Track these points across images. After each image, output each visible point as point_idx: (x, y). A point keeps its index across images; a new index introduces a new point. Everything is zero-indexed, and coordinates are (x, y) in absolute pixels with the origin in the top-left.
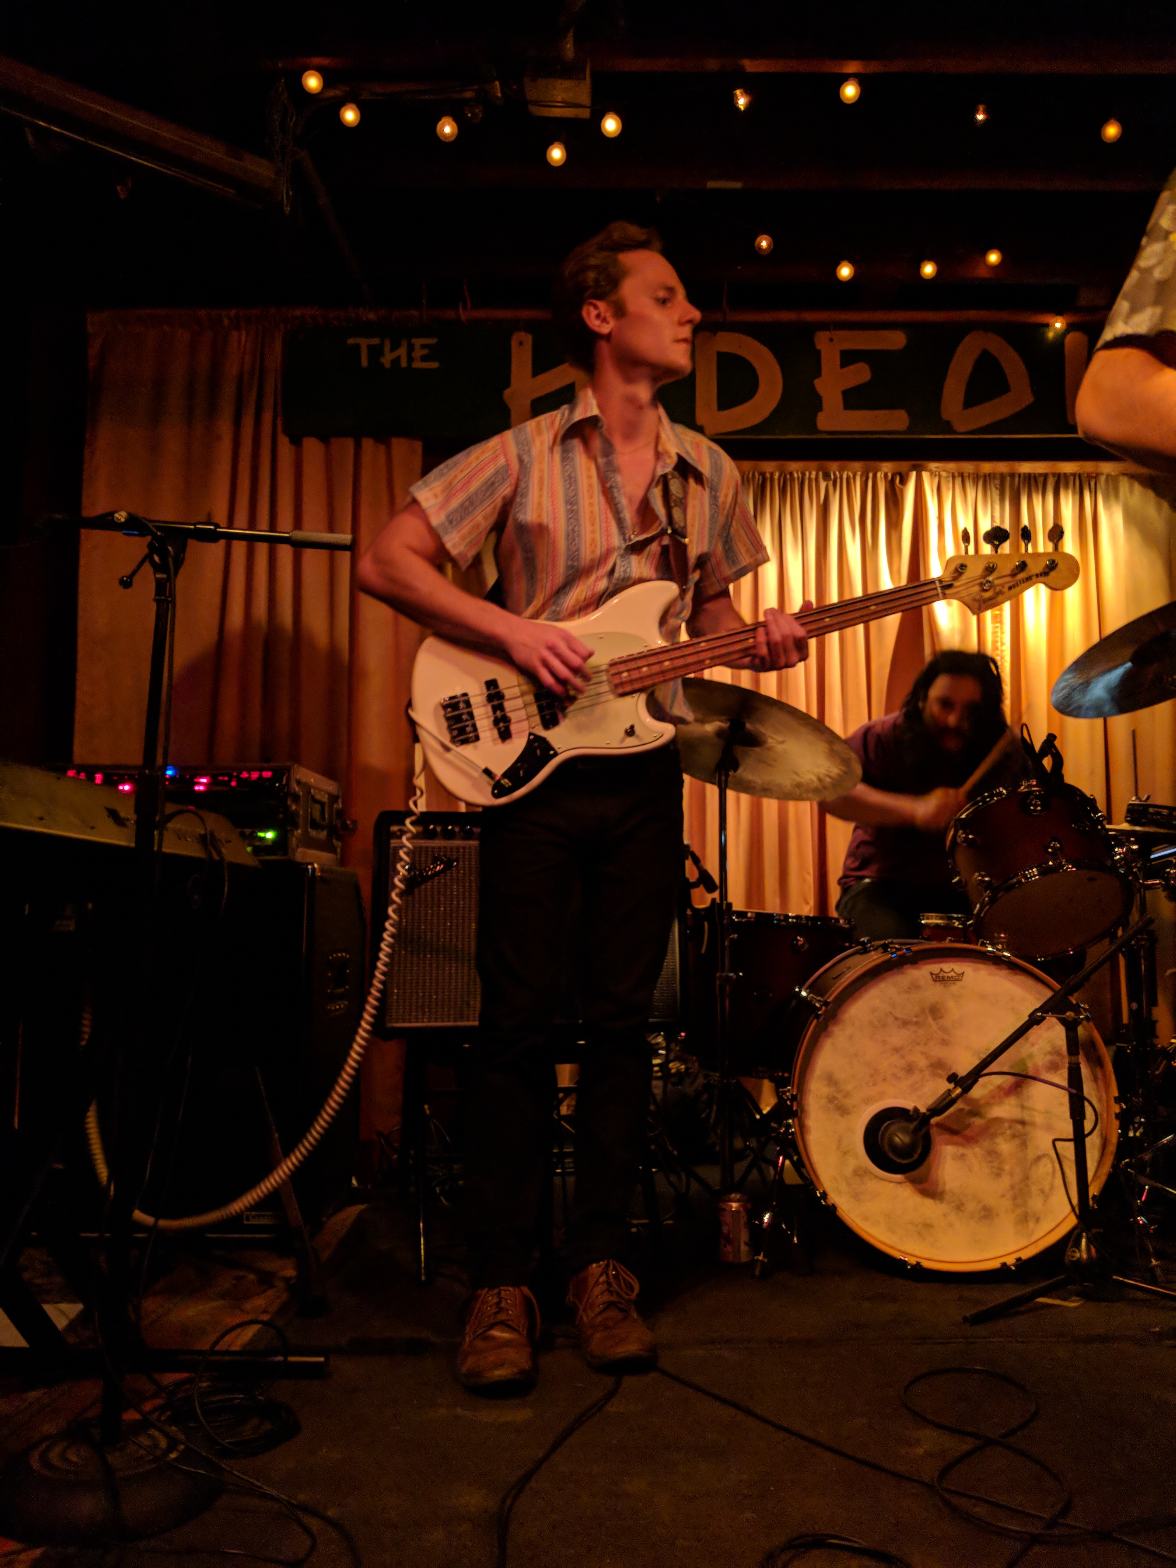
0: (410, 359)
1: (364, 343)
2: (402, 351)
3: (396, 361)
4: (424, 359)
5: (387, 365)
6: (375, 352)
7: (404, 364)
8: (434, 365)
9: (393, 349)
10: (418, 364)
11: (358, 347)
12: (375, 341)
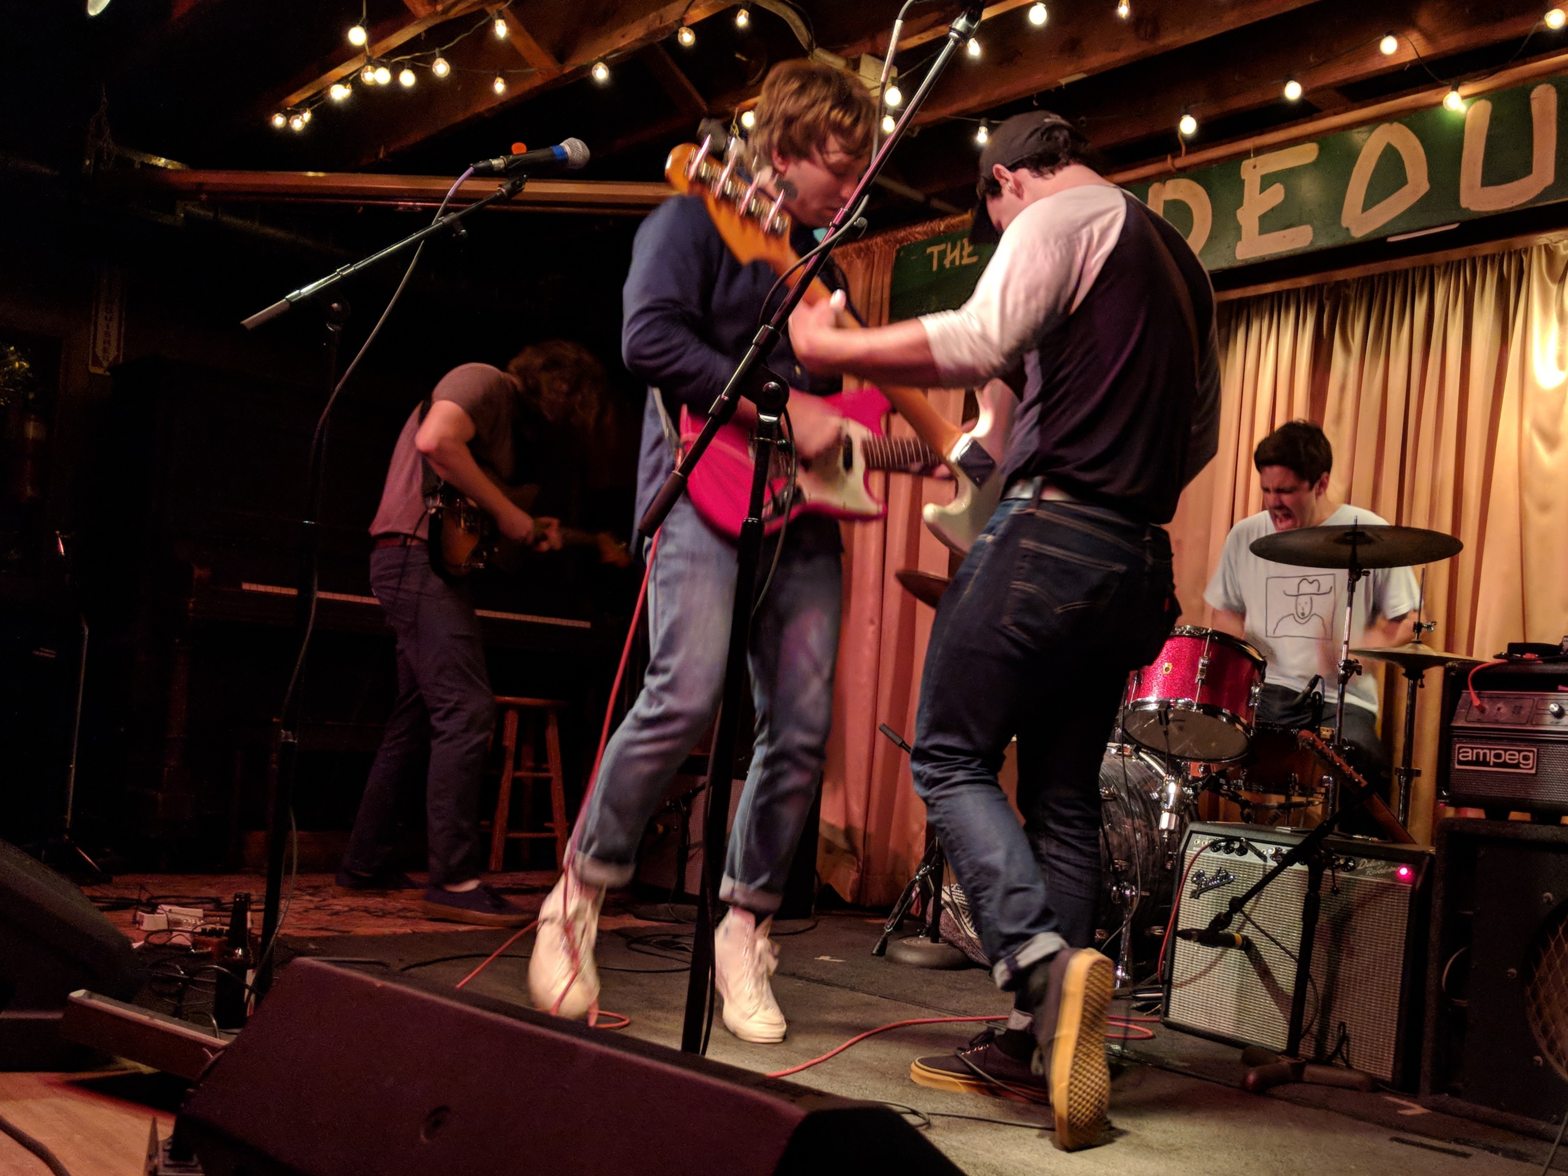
0: (961, 257)
1: (935, 250)
2: (957, 252)
3: (953, 262)
4: (970, 255)
5: (948, 266)
6: (942, 255)
7: (957, 263)
8: (974, 259)
9: (952, 251)
10: (966, 261)
11: (932, 253)
12: (942, 247)
